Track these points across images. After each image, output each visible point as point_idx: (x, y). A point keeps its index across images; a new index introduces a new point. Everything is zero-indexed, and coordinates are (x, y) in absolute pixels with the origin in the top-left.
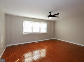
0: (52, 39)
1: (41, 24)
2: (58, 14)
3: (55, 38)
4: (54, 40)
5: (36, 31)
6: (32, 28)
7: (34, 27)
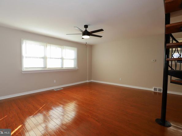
0: (88, 81)
1: (64, 50)
2: (102, 30)
3: (92, 81)
4: (91, 83)
5: (54, 64)
6: (45, 58)
7: (48, 56)
